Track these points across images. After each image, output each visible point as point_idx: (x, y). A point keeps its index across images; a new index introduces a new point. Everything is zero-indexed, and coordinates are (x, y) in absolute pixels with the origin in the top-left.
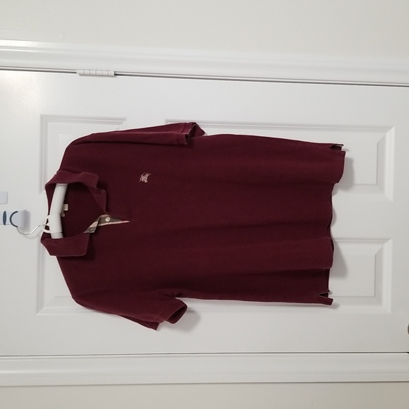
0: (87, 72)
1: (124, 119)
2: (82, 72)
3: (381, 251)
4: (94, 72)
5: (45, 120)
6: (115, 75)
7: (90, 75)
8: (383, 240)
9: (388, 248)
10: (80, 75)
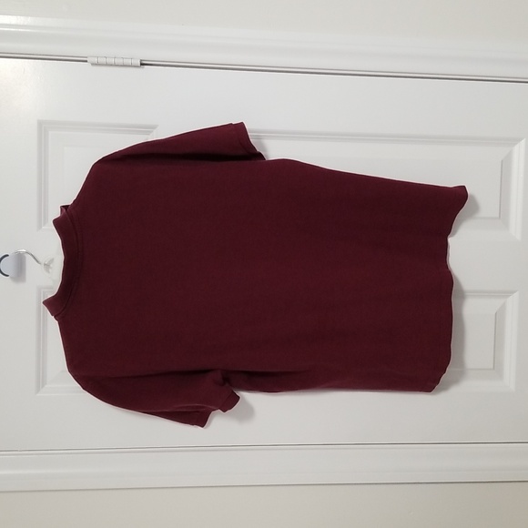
0: (102, 60)
1: (154, 127)
2: (95, 60)
3: (503, 309)
4: (112, 61)
5: (43, 128)
6: (142, 64)
7: (107, 65)
8: (507, 294)
9: (512, 303)
10: (93, 64)
